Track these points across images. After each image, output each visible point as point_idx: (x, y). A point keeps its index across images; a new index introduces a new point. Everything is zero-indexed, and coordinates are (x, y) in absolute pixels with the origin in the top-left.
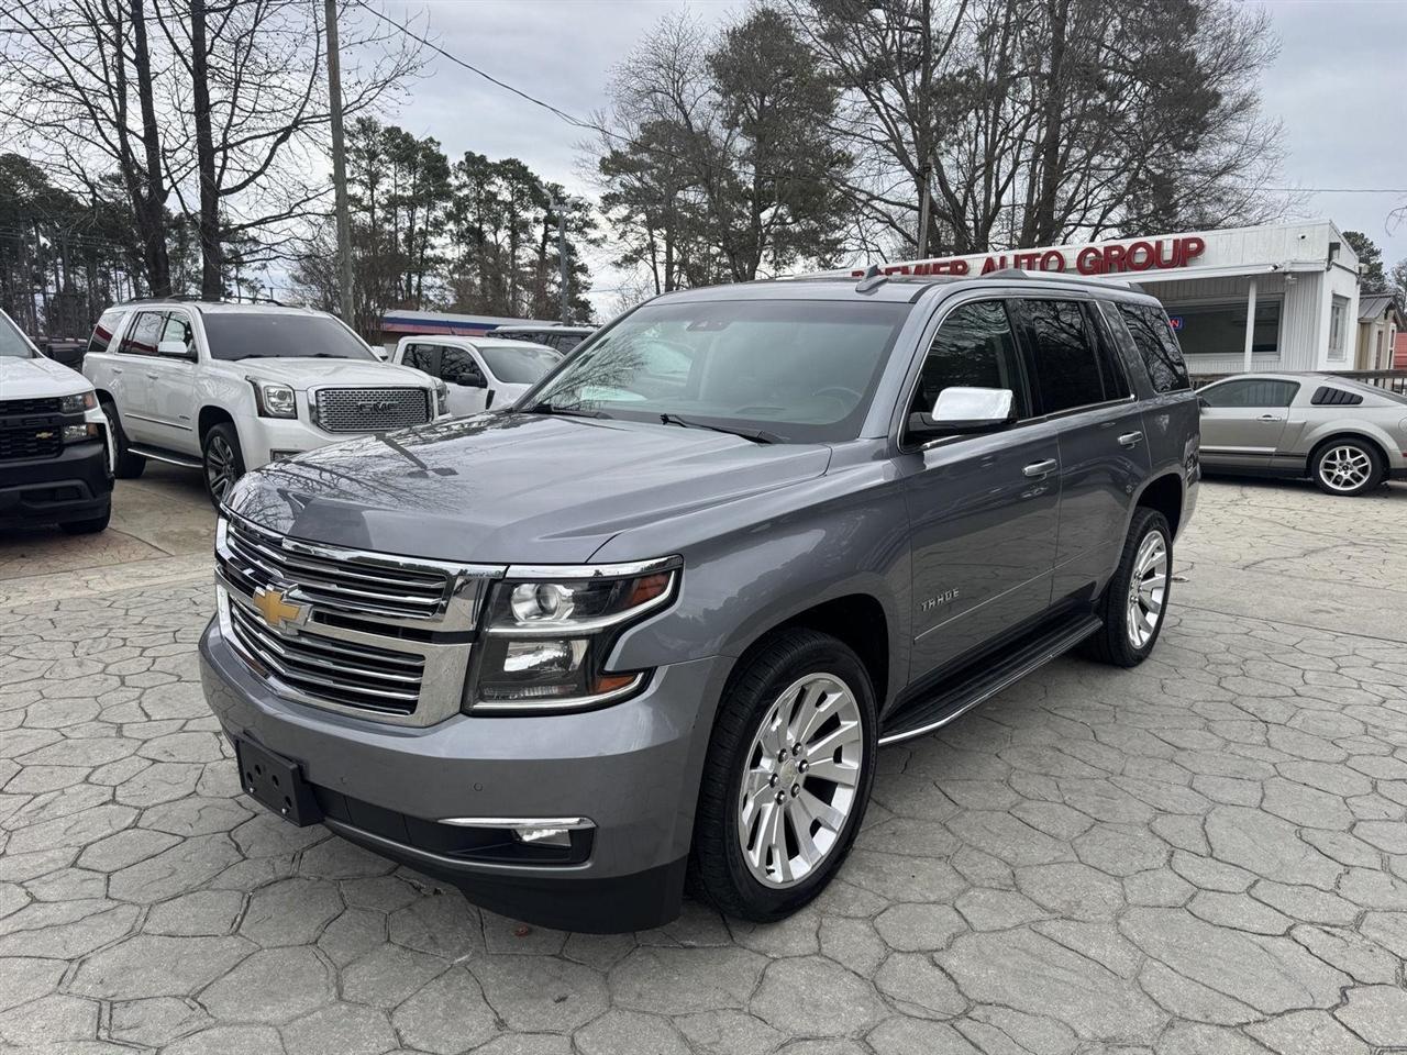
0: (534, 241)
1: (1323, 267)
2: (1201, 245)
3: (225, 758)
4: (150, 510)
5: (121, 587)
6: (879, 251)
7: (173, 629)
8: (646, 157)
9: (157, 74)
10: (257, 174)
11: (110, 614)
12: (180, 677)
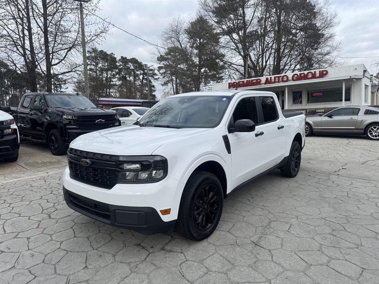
0: (140, 79)
1: (362, 77)
2: (327, 72)
3: (29, 249)
4: (25, 155)
5: (9, 181)
6: (234, 78)
7: (22, 196)
8: (169, 57)
9: (34, 33)
10: (62, 60)
11: (3, 191)
12: (20, 215)
